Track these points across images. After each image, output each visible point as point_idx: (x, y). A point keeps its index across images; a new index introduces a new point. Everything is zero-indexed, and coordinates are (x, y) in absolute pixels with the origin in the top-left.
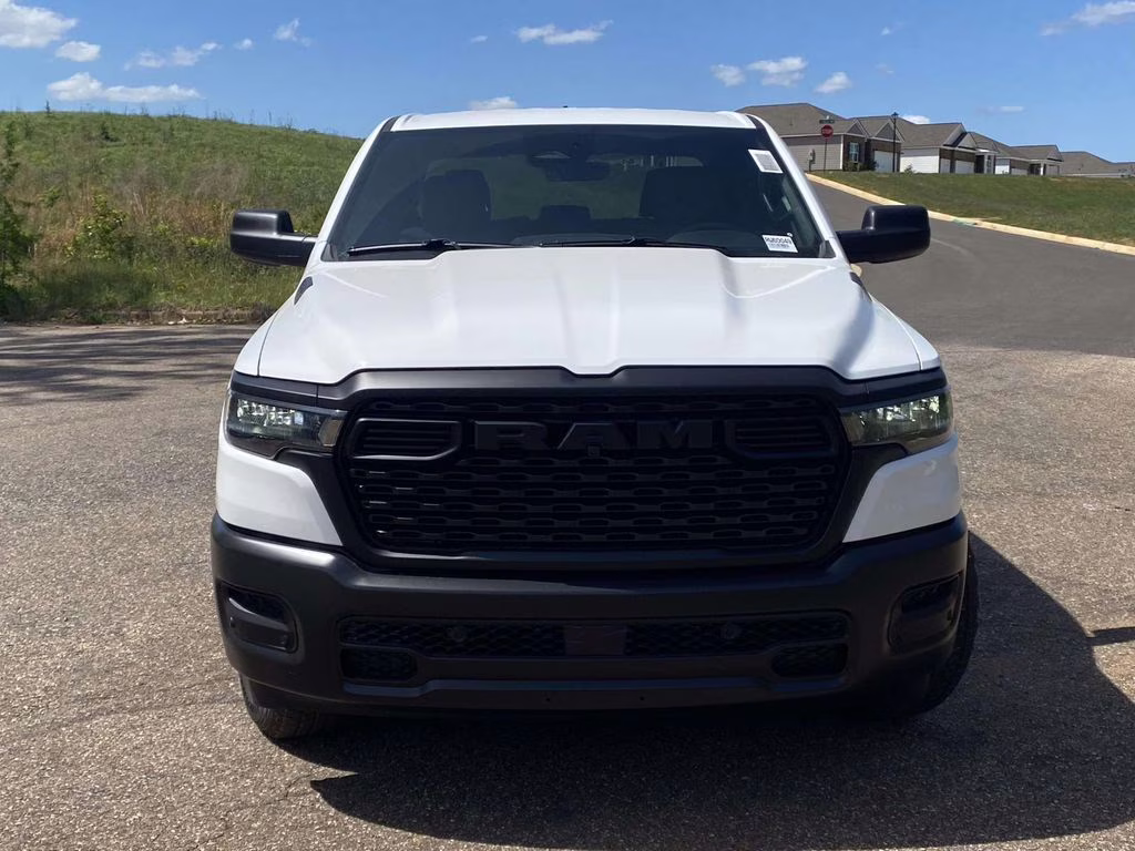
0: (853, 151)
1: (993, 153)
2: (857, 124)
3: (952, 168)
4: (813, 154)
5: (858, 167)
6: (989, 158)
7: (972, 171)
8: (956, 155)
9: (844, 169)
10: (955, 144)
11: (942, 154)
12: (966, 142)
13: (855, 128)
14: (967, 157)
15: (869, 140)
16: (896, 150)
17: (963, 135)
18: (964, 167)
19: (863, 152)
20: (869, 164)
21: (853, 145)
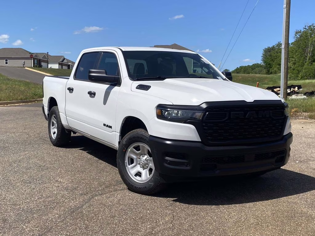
0: (36, 62)
1: (72, 64)
2: (37, 54)
3: (62, 67)
4: (24, 62)
5: (37, 66)
6: (71, 65)
7: (67, 69)
8: (63, 64)
9: (33, 67)
10: (62, 61)
11: (59, 64)
12: (65, 61)
13: (36, 56)
14: (65, 65)
15: (40, 59)
16: (47, 62)
17: (64, 59)
18: (65, 68)
19: (38, 62)
20: (40, 66)
21: (36, 60)
